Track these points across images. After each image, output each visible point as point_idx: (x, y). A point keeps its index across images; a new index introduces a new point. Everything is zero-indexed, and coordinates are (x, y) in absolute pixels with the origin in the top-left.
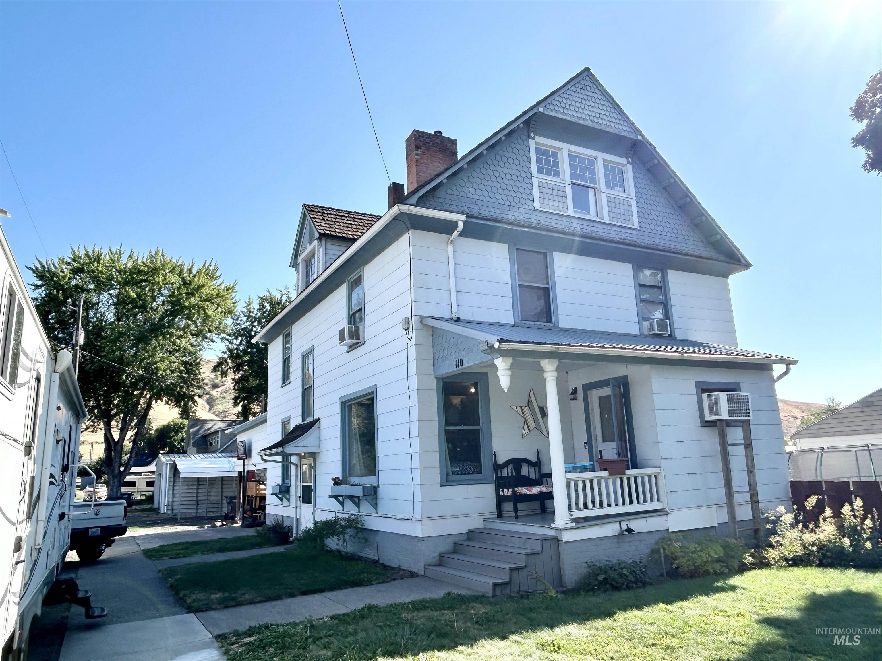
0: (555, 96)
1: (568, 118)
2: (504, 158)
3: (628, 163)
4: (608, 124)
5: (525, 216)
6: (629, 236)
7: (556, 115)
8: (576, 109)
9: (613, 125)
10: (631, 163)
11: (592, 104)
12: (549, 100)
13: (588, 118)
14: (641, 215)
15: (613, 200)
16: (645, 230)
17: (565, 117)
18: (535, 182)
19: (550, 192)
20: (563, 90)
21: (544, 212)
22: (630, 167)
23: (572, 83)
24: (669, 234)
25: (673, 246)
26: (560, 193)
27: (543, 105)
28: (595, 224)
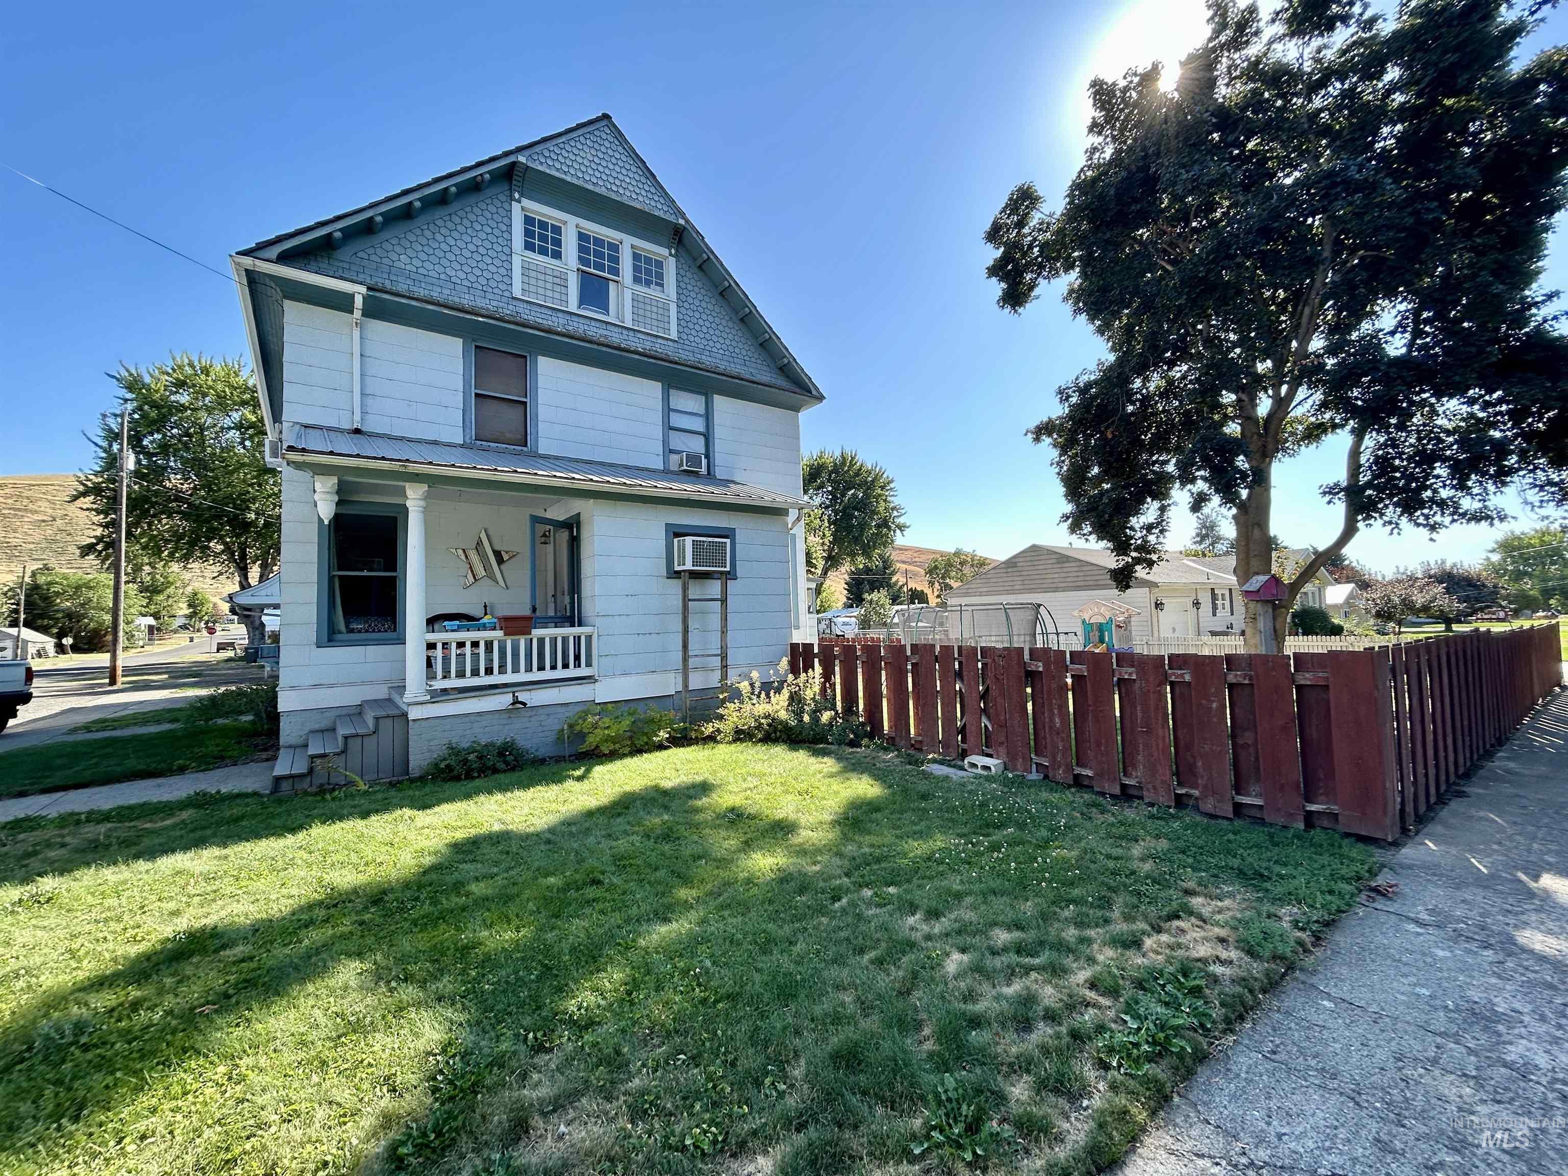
0: (549, 145)
1: (568, 179)
2: (465, 221)
3: (671, 254)
4: (634, 196)
5: (494, 303)
6: (659, 348)
7: (548, 171)
8: (584, 169)
9: (641, 199)
10: (676, 256)
11: (611, 167)
12: (538, 149)
13: (601, 183)
14: (683, 323)
15: (641, 299)
16: (687, 342)
17: (563, 176)
18: (517, 261)
19: (542, 277)
20: (563, 139)
21: (527, 302)
22: (672, 260)
23: (580, 132)
24: (721, 352)
25: (723, 366)
26: (557, 281)
27: (527, 153)
28: (609, 327)
